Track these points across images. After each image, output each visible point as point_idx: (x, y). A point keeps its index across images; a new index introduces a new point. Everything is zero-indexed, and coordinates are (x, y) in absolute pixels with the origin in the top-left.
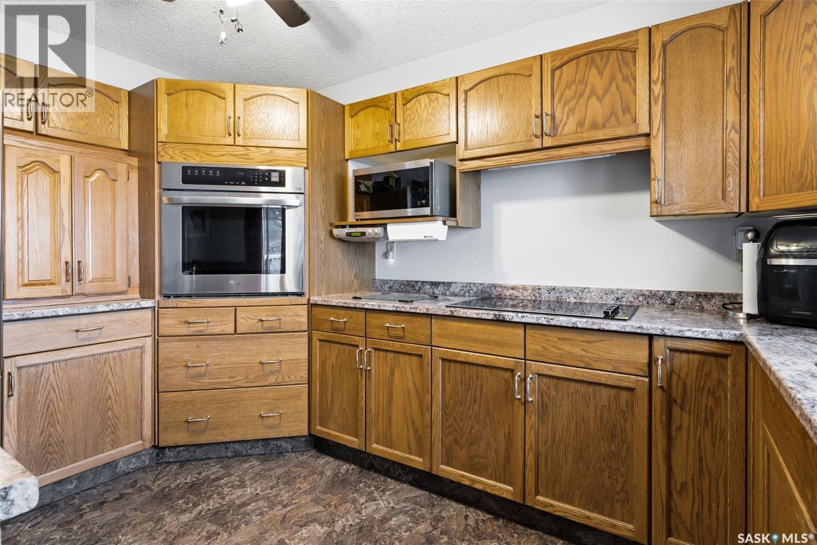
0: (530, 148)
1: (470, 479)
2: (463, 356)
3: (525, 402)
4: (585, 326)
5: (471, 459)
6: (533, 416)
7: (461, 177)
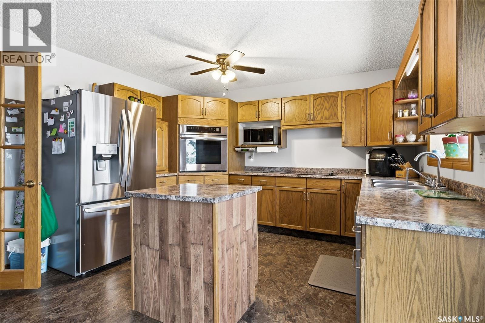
0: (306, 124)
1: (289, 226)
2: (286, 189)
3: (307, 201)
4: (324, 177)
5: (289, 220)
6: (309, 205)
7: (282, 132)
